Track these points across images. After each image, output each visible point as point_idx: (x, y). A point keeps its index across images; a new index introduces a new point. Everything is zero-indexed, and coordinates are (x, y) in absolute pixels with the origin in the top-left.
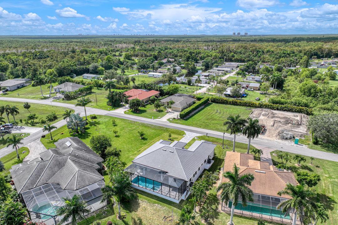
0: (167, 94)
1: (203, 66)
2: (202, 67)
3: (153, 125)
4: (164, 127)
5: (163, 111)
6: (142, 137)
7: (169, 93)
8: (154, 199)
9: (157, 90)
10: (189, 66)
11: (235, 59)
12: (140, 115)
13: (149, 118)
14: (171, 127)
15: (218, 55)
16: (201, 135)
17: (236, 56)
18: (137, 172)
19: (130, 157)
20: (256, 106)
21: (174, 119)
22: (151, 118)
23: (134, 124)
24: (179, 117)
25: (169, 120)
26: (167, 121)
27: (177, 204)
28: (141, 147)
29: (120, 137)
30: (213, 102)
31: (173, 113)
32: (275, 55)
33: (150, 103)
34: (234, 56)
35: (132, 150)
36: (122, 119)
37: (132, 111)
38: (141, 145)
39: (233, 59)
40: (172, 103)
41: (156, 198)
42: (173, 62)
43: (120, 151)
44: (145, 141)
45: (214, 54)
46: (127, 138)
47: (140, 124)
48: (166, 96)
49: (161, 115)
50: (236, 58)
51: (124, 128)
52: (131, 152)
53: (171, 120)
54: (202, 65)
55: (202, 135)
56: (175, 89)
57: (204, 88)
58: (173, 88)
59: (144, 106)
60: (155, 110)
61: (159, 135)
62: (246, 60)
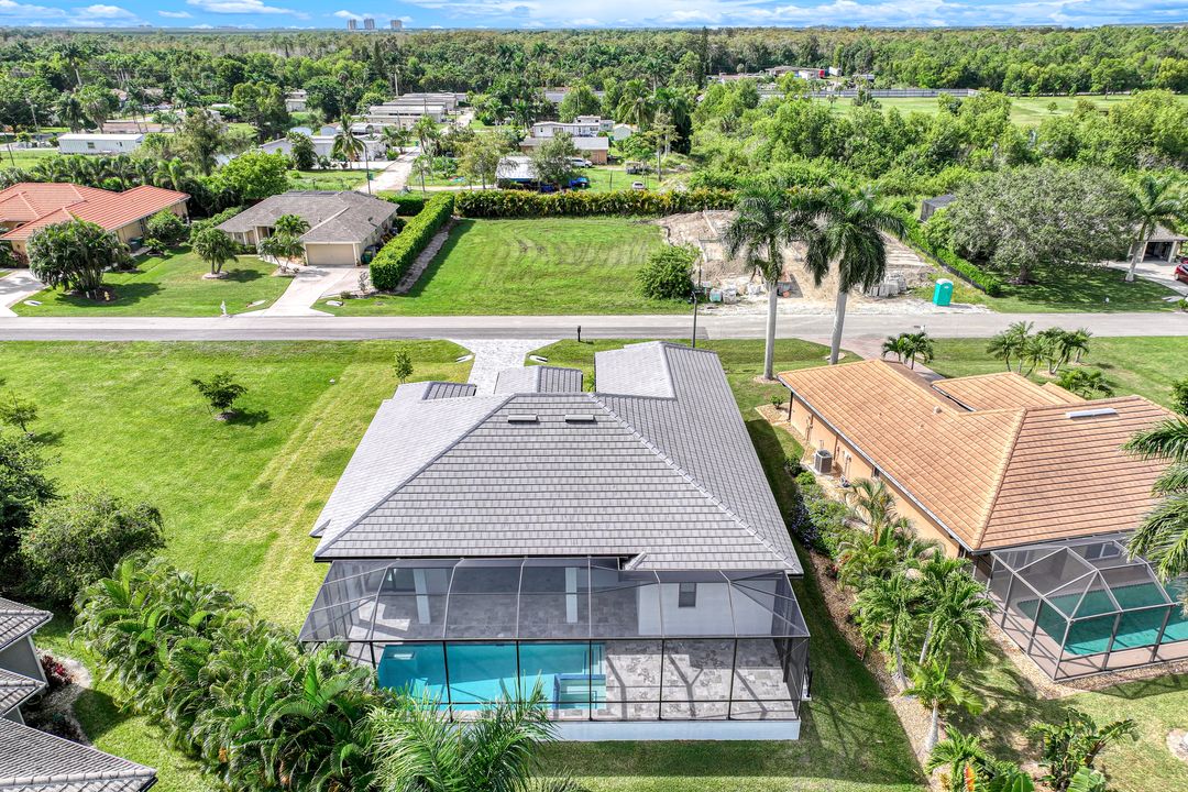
0: (230, 204)
1: (315, 107)
2: (310, 112)
3: (251, 343)
4: (320, 342)
5: (260, 276)
6: (228, 410)
7: (237, 196)
8: (622, 772)
9: (168, 186)
10: (259, 100)
11: (430, 82)
12: (129, 308)
13: (198, 314)
14: (363, 336)
15: (358, 65)
16: (546, 342)
17: (431, 72)
18: (362, 624)
19: (227, 539)
20: (664, 206)
21: (347, 296)
22: (216, 313)
23: (117, 356)
24: (370, 288)
25: (321, 304)
26: (315, 312)
27: (794, 744)
28: (261, 466)
29: (64, 440)
30: (475, 216)
31: (325, 274)
32: (575, 59)
33: (154, 252)
34: (419, 72)
35: (210, 492)
36: (20, 343)
37: (63, 299)
38: (251, 457)
39: (422, 81)
40: (294, 227)
41: (632, 762)
42: (159, 102)
43: (154, 513)
44: (261, 431)
45: (341, 63)
46: (119, 437)
47: (165, 352)
48: (231, 210)
49: (262, 292)
50: (434, 77)
51: (60, 385)
52: (209, 510)
53: (335, 303)
54: (308, 104)
55: (553, 341)
56: (265, 171)
57: (385, 173)
58: (257, 168)
59: (127, 267)
60: (210, 275)
61: (328, 384)
62: (473, 82)
